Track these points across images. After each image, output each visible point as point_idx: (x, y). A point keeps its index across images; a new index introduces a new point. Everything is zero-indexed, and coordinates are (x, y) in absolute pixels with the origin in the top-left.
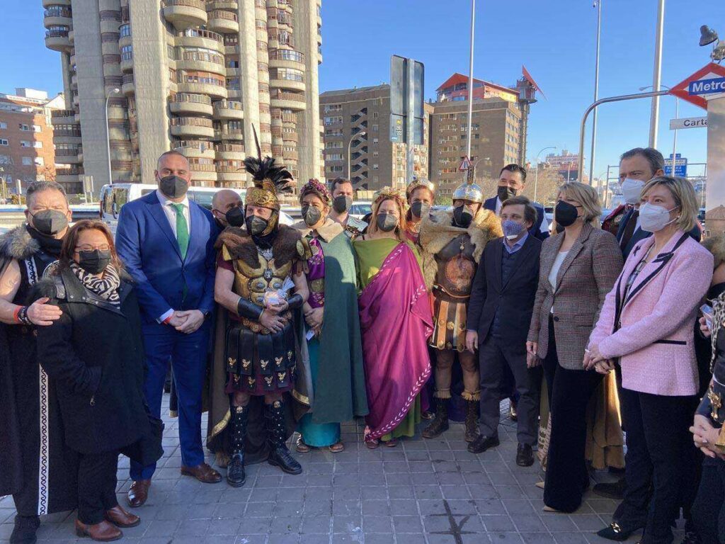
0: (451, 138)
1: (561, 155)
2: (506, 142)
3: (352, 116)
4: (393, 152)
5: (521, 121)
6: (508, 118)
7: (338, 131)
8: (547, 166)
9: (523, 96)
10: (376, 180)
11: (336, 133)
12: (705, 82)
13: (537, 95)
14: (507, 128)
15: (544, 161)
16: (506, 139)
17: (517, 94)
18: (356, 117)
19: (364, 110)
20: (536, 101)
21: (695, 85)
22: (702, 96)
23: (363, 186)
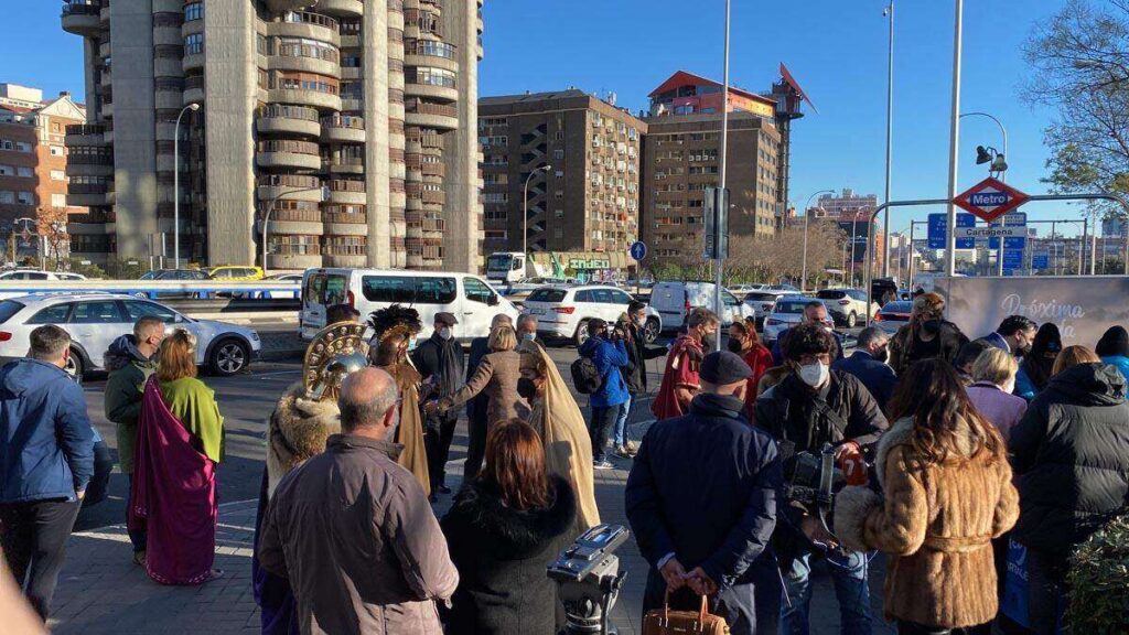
0: (674, 172)
1: (841, 196)
2: (759, 179)
3: (523, 136)
4: (587, 192)
5: (780, 146)
6: (761, 144)
7: (500, 158)
8: (821, 214)
9: (782, 108)
10: (559, 234)
11: (498, 161)
12: (985, 195)
13: (803, 107)
14: (759, 157)
15: (816, 205)
16: (759, 175)
17: (774, 105)
18: (529, 138)
19: (542, 128)
20: (802, 115)
21: (975, 197)
22: (982, 208)
23: (539, 243)
